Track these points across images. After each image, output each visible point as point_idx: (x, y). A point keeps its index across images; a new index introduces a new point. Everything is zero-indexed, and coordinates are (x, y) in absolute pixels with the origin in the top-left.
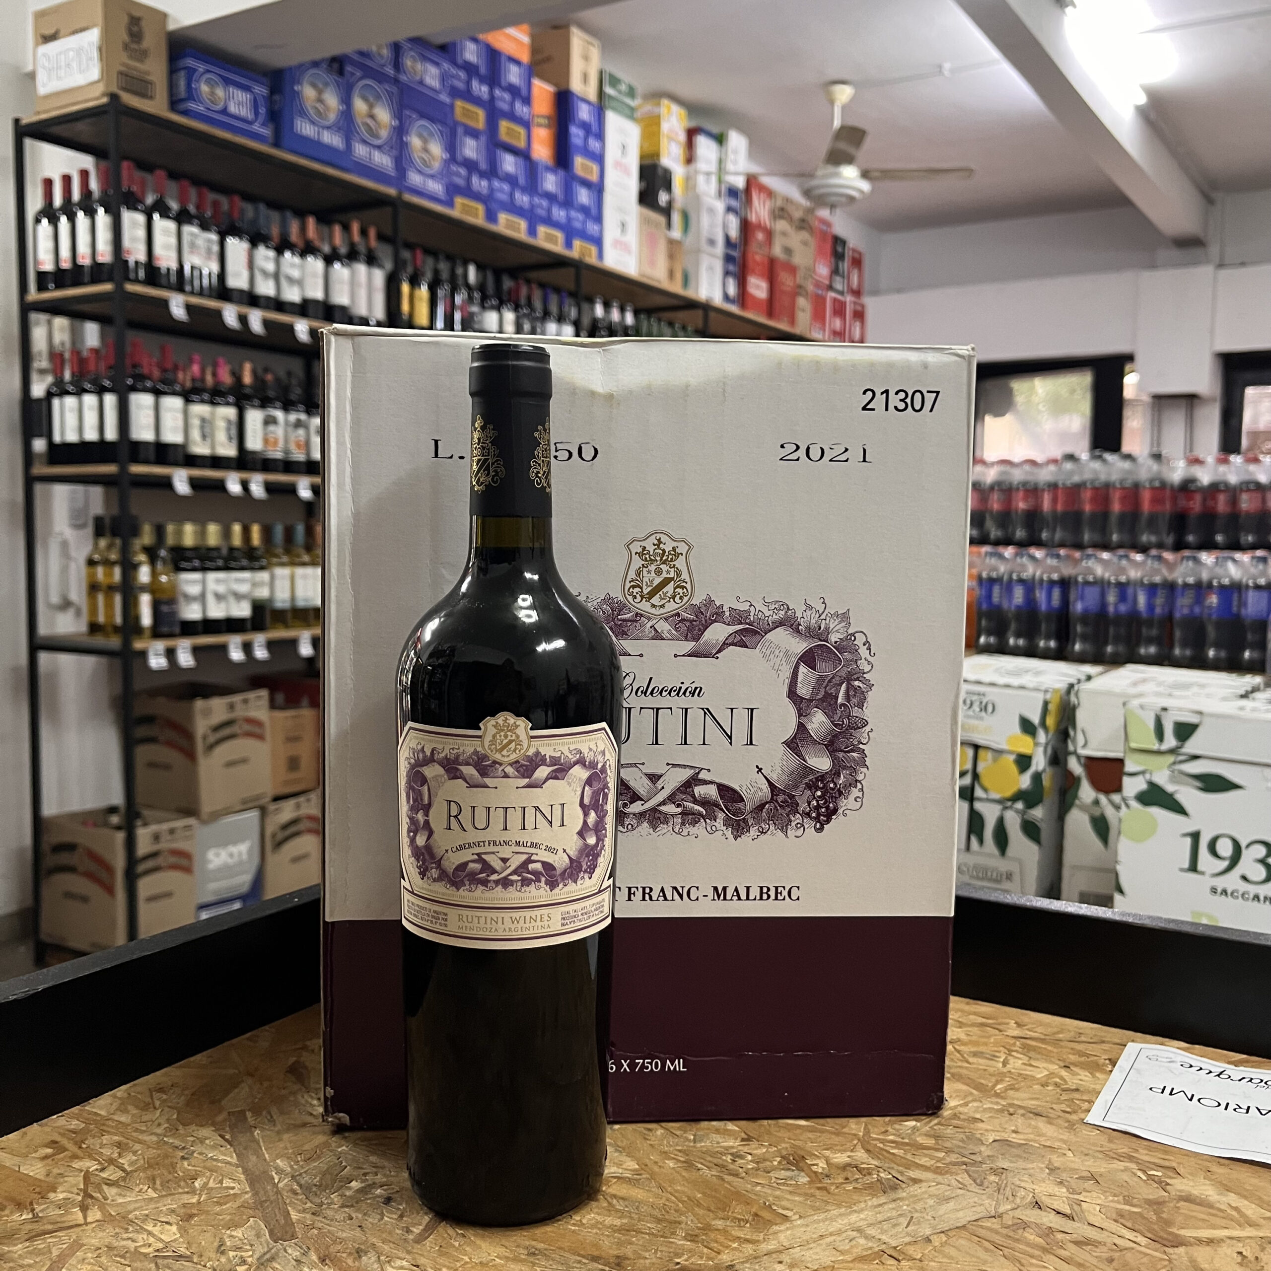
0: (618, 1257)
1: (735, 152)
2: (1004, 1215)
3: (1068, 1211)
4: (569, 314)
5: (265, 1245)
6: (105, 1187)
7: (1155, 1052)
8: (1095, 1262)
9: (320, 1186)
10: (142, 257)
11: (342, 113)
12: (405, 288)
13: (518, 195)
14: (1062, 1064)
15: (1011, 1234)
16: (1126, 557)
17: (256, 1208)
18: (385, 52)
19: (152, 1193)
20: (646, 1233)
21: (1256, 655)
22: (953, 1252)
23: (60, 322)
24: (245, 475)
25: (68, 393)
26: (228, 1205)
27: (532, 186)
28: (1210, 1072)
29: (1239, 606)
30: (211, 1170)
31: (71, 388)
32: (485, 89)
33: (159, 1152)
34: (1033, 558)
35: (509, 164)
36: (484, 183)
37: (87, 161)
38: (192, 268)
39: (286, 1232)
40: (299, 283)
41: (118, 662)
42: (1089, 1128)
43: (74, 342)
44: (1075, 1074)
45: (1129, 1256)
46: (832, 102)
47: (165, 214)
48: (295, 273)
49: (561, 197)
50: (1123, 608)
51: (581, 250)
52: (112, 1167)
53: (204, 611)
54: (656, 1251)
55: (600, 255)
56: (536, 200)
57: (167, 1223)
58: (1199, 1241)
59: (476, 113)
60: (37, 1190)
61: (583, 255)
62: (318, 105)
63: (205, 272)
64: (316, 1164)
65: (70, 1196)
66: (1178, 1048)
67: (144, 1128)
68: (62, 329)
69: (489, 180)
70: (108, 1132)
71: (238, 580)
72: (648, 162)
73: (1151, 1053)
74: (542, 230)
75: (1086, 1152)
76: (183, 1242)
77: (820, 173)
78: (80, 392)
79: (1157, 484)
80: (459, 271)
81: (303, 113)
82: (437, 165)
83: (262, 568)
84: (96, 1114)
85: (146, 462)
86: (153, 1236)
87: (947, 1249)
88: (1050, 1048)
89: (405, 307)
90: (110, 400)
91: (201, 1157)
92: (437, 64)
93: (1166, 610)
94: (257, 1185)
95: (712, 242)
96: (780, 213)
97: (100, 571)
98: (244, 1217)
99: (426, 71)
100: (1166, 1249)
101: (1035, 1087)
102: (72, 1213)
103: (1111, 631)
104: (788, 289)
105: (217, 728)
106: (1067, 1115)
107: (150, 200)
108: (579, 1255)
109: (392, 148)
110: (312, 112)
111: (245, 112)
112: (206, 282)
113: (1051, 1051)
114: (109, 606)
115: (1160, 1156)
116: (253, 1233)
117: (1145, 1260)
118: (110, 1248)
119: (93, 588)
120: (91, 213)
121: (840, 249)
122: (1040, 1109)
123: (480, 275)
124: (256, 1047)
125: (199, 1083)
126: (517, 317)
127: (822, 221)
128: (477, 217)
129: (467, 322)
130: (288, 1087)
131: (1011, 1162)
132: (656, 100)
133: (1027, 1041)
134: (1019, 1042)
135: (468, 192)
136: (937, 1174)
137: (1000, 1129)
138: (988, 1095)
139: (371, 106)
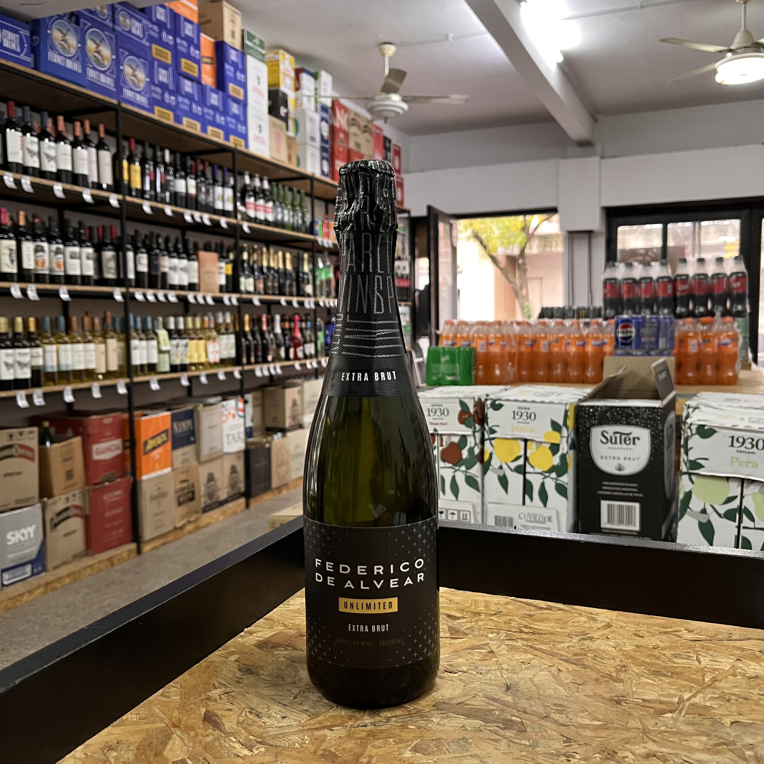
1: (325, 84)
4: (228, 183)
11: (79, 48)
12: (125, 163)
13: (194, 106)
14: (735, 658)
18: (105, 11)
24: (23, 285)
27: (203, 101)
32: (170, 37)
35: (188, 86)
36: (173, 98)
40: (55, 159)
46: (383, 55)
48: (52, 153)
49: (221, 109)
51: (235, 142)
55: (247, 146)
56: (206, 110)
59: (167, 54)
61: (236, 145)
62: (62, 43)
69: (176, 96)
71: (21, 354)
72: (272, 88)
74: (210, 128)
77: (377, 97)
80: (159, 154)
81: (53, 48)
82: (142, 85)
83: (37, 346)
89: (126, 176)
92: (140, 21)
95: (313, 139)
96: (353, 122)
99: (132, 25)
101: (730, 677)
109: (112, 73)
110: (59, 47)
111: (14, 46)
113: (721, 649)
121: (388, 145)
122: (744, 695)
123: (172, 157)
124: (171, 701)
125: (138, 738)
126: (197, 183)
127: (378, 128)
128: (169, 119)
129: (165, 186)
130: (210, 734)
131: (753, 739)
132: (276, 51)
133: (701, 643)
134: (697, 644)
135: (162, 104)
136: (711, 754)
137: (728, 713)
138: (704, 687)
139: (98, 46)
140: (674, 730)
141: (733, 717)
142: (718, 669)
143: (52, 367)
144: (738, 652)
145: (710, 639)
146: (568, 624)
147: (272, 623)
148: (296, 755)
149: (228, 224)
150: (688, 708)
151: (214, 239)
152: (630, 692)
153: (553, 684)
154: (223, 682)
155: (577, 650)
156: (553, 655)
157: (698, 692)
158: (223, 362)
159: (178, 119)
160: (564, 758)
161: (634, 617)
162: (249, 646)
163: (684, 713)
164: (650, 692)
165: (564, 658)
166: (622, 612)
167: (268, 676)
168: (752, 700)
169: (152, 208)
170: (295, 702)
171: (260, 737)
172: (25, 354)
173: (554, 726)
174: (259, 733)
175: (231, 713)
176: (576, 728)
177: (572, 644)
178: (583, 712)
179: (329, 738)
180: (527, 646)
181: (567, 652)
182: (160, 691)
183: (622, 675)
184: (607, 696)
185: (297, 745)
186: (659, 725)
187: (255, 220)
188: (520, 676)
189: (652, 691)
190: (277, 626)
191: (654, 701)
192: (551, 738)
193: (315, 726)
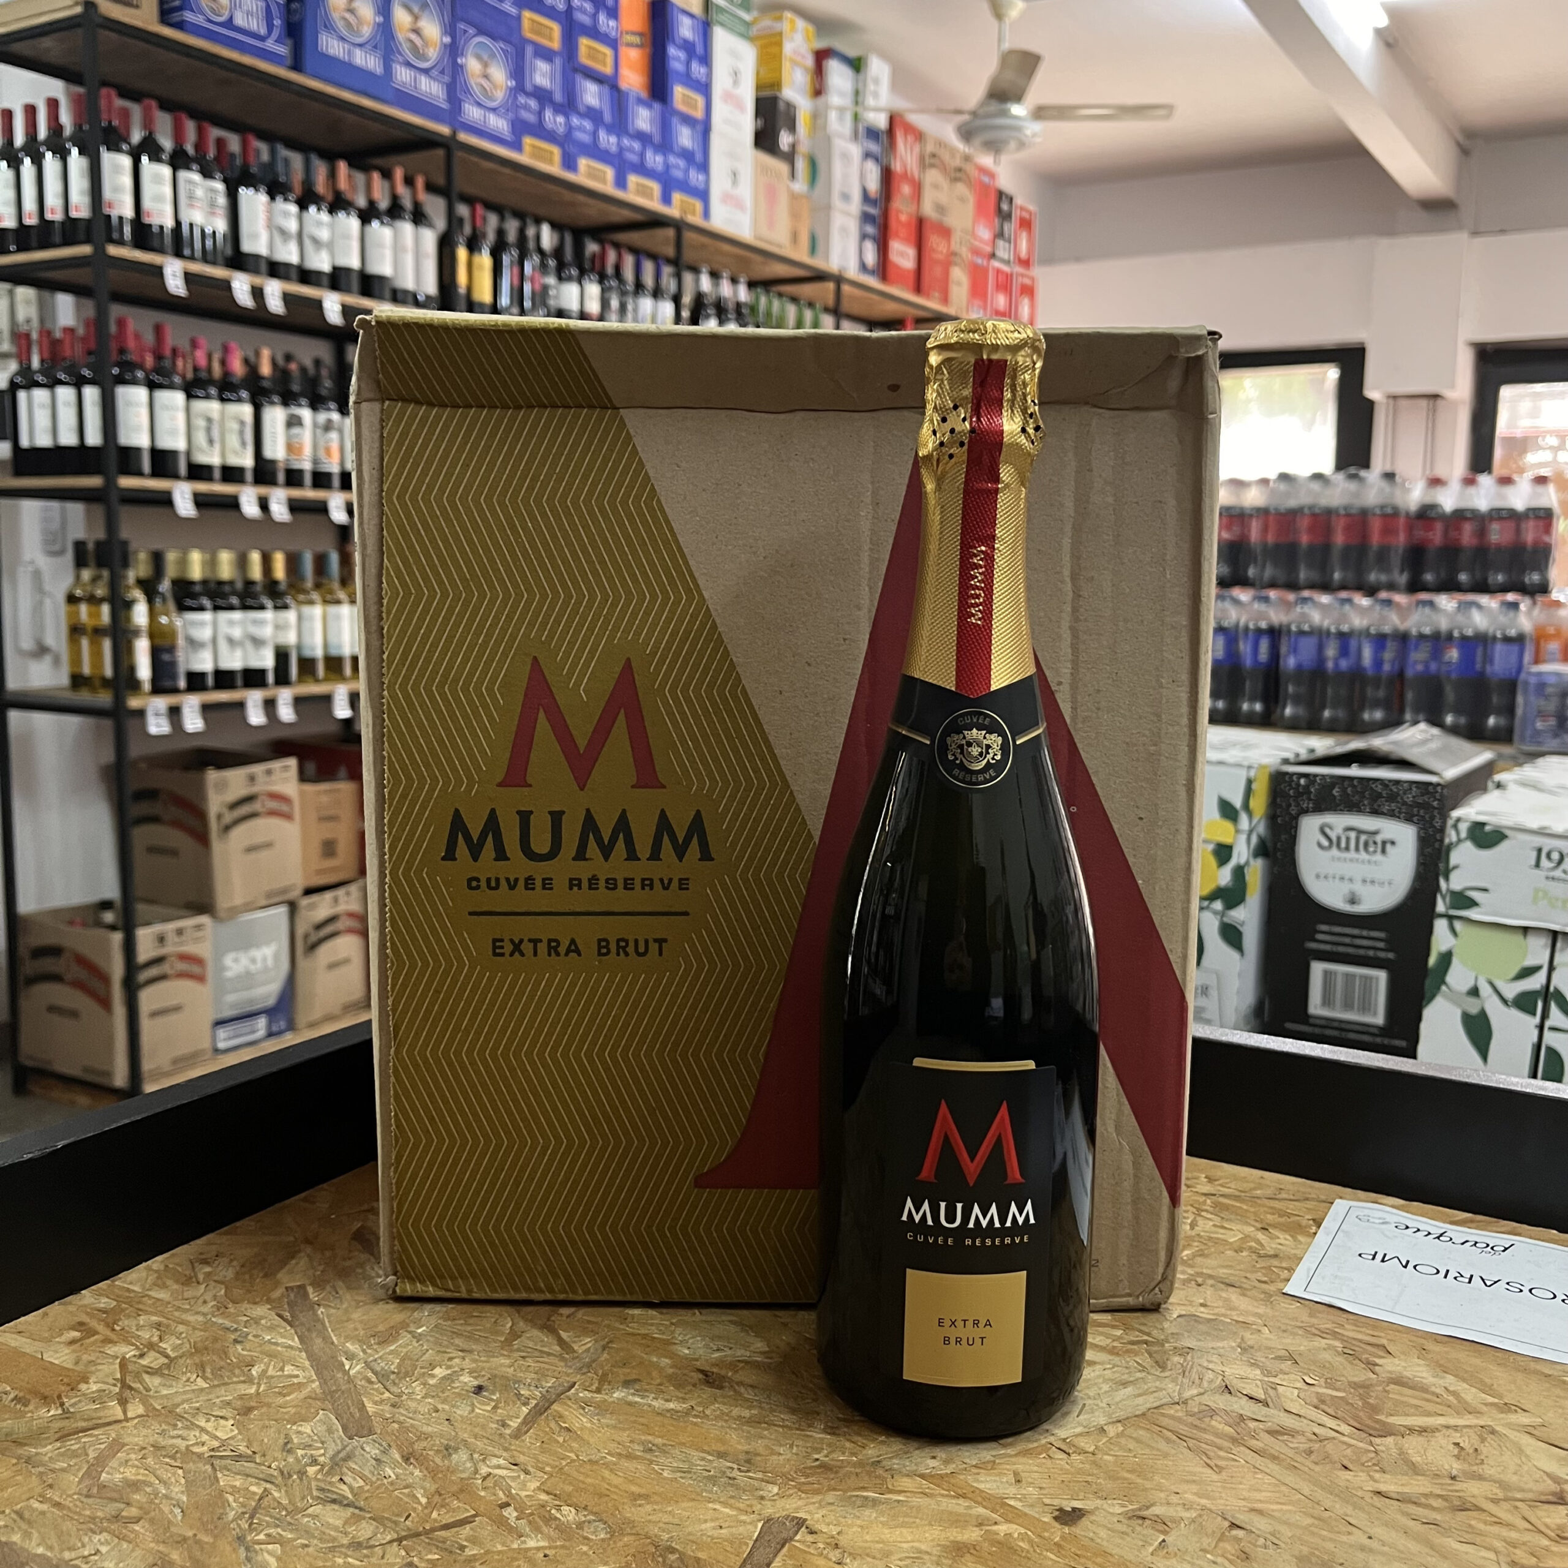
0: (747, 1453)
1: (877, 81)
2: (1190, 1402)
3: (1262, 1396)
4: (666, 289)
5: (338, 1442)
6: (146, 1377)
7: (1366, 1212)
8: (1291, 1454)
9: (398, 1373)
10: (128, 212)
11: (379, 25)
12: (462, 253)
13: (602, 134)
14: (1259, 1225)
15: (1197, 1423)
16: (1349, 601)
17: (323, 1400)
19: (201, 1383)
20: (779, 1426)
21: (1502, 721)
22: (1132, 1445)
23: (24, 293)
24: (263, 490)
25: (38, 385)
26: (292, 1397)
27: (620, 124)
28: (1429, 1234)
29: (1484, 662)
30: (270, 1356)
31: (40, 378)
33: (207, 1334)
34: (1236, 602)
35: (591, 94)
36: (560, 119)
37: (55, 87)
38: (191, 225)
39: (363, 1427)
40: (330, 246)
41: (108, 724)
42: (1289, 1300)
43: (42, 321)
44: (1273, 1238)
45: (1330, 1447)
47: (155, 157)
48: (324, 234)
49: (657, 139)
50: (1344, 664)
51: (682, 207)
52: (152, 1354)
53: (216, 659)
54: (791, 1446)
55: (706, 214)
56: (626, 142)
57: (221, 1417)
58: (1411, 1430)
59: (551, 29)
60: (65, 1380)
61: (685, 212)
62: (348, 15)
63: (209, 230)
64: (392, 1348)
65: (104, 1387)
66: (1393, 1206)
67: (188, 1307)
68: (28, 302)
69: (567, 116)
70: (146, 1313)
71: (255, 622)
72: (767, 93)
73: (1361, 1213)
74: (633, 179)
75: (1283, 1327)
76: (243, 1440)
78: (53, 384)
79: (1389, 511)
80: (531, 232)
81: (329, 27)
82: (500, 95)
83: (286, 607)
84: (128, 1290)
85: (139, 473)
86: (207, 1433)
87: (1123, 1441)
88: (1245, 1207)
89: (462, 278)
90: (91, 393)
91: (257, 1340)
93: (1397, 667)
94: (325, 1372)
95: (846, 197)
96: (932, 160)
97: (84, 608)
98: (312, 1410)
100: (1372, 1439)
101: (1228, 1252)
102: (109, 1408)
103: (1330, 691)
104: (940, 257)
105: (234, 806)
106: (1264, 1286)
107: (136, 137)
108: (704, 1451)
109: (442, 72)
110: (340, 25)
111: (256, 25)
112: (209, 243)
113: (1246, 1211)
114: (97, 655)
115: (1371, 1332)
116: (324, 1427)
117: (1349, 1451)
118: (156, 1447)
119: (76, 630)
120: (63, 155)
121: (1005, 207)
122: (1232, 1280)
123: (556, 236)
124: (314, 1209)
126: (603, 291)
127: (983, 170)
128: (550, 162)
129: (541, 297)
130: (354, 1256)
131: (1198, 1341)
132: (778, 14)
133: (1219, 1199)
135: (540, 131)
139: (416, 18)
141: (1189, 1308)
142: (1218, 1239)
143: (315, 648)
144: (1272, 1218)
145: (1237, 1193)
159: (569, 163)
168: (1240, 1287)
172: (261, 623)
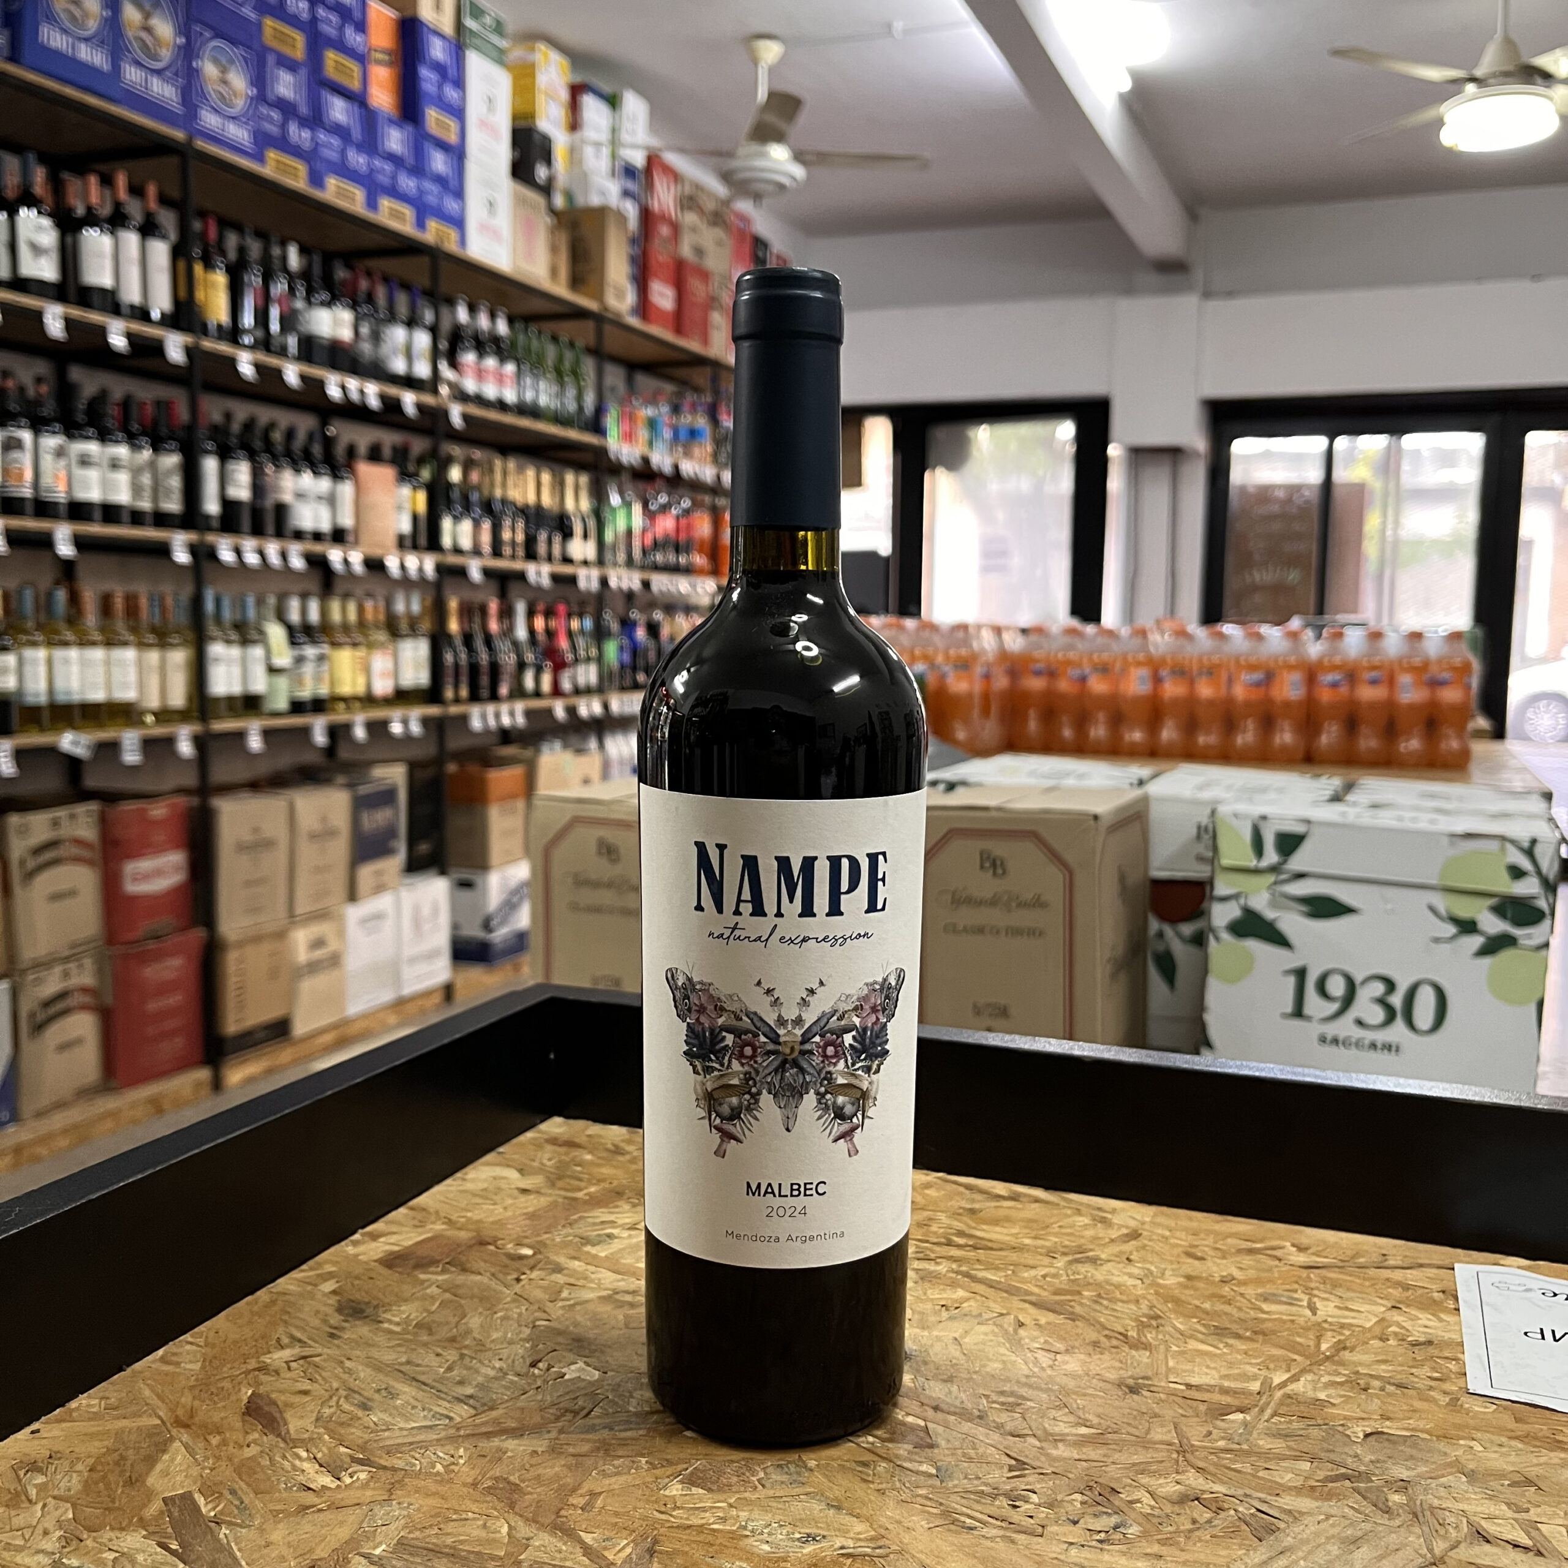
1: (632, 120)
2: (1447, 1560)
3: (1529, 1543)
4: (422, 318)
7: (1499, 1278)
11: (106, 20)
12: (199, 269)
13: (351, 154)
14: (1390, 1305)
27: (371, 144)
32: (304, 5)
35: (338, 110)
36: (306, 134)
42: (1482, 1402)
44: (1413, 1318)
46: (755, 61)
49: (410, 161)
51: (437, 234)
55: (463, 241)
56: (377, 163)
59: (295, 39)
61: (442, 242)
62: (73, 8)
69: (312, 130)
72: (522, 124)
73: (1496, 1278)
74: (386, 203)
77: (742, 151)
80: (276, 251)
82: (240, 103)
83: (5, 649)
88: (1358, 1281)
89: (199, 295)
101: (1373, 1342)
104: (700, 300)
106: (1440, 1385)
109: (176, 74)
110: (64, 17)
113: (1361, 1285)
121: (760, 254)
122: (1399, 1377)
123: (304, 261)
124: (179, 1374)
125: (96, 1447)
126: (355, 317)
127: (741, 216)
128: (296, 177)
129: (289, 322)
130: (255, 1441)
131: (1408, 1469)
132: (530, 44)
133: (1323, 1272)
134: (1313, 1275)
135: (284, 145)
136: (1316, 1499)
137: (1364, 1415)
138: (1316, 1361)
139: (147, 15)
140: (1245, 1447)
141: (1372, 1423)
142: (1352, 1325)
143: (37, 695)
144: (1396, 1293)
145: (1341, 1264)
146: (1049, 1230)
147: (423, 1217)
148: (433, 1487)
149: (420, 407)
150: (1281, 1403)
151: (389, 439)
152: (1163, 1369)
153: (1002, 1350)
154: (298, 1334)
155: (1062, 1282)
156: (1011, 1291)
157: (1304, 1371)
158: (402, 697)
159: (316, 180)
160: (1004, 1502)
161: (1190, 1219)
162: (366, 1263)
163: (1268, 1412)
164: (1205, 1369)
165: (1033, 1298)
166: (1164, 1209)
167: (398, 1324)
168: (1414, 1388)
169: (258, 367)
170: (448, 1379)
171: (363, 1448)
173: (995, 1437)
174: (360, 1441)
175: (307, 1398)
176: (1040, 1441)
177: (1053, 1270)
178: (1057, 1408)
179: (509, 1454)
180: (958, 1273)
181: (1041, 1287)
182: (161, 1352)
183: (1150, 1336)
184: (1112, 1376)
185: (439, 1467)
186: (1214, 1436)
187: (479, 400)
188: (935, 1333)
189: (1208, 1367)
190: (433, 1223)
191: (1209, 1389)
192: (983, 1460)
193: (484, 1429)
